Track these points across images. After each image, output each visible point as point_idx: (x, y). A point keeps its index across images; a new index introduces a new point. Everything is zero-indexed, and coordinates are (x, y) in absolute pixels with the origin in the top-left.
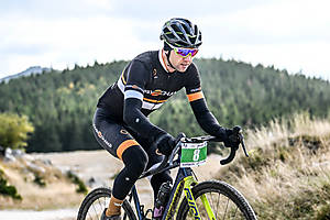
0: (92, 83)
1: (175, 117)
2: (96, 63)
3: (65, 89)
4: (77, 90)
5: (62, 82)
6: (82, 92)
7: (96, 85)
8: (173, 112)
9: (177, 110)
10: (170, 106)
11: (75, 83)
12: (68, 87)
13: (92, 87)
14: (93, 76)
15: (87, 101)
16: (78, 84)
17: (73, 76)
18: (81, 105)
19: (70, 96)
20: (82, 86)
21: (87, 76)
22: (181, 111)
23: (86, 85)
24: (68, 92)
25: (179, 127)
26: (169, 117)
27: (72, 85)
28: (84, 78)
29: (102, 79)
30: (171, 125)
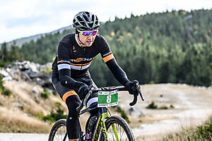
0: (129, 31)
1: (198, 57)
2: (132, 16)
3: (108, 37)
4: (118, 38)
5: (105, 31)
6: (121, 39)
7: (132, 33)
8: (196, 53)
9: (199, 52)
10: (193, 48)
11: (116, 32)
12: (111, 36)
13: (129, 34)
14: (130, 26)
15: (125, 47)
16: (118, 32)
17: (114, 27)
18: (121, 50)
19: (112, 43)
20: (121, 34)
21: (125, 26)
22: (202, 53)
23: (124, 33)
24: (111, 39)
25: (201, 66)
26: (193, 57)
27: (113, 34)
28: (122, 28)
29: (137, 28)
30: (194, 64)
